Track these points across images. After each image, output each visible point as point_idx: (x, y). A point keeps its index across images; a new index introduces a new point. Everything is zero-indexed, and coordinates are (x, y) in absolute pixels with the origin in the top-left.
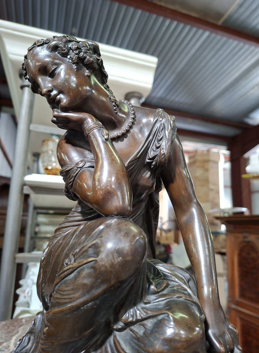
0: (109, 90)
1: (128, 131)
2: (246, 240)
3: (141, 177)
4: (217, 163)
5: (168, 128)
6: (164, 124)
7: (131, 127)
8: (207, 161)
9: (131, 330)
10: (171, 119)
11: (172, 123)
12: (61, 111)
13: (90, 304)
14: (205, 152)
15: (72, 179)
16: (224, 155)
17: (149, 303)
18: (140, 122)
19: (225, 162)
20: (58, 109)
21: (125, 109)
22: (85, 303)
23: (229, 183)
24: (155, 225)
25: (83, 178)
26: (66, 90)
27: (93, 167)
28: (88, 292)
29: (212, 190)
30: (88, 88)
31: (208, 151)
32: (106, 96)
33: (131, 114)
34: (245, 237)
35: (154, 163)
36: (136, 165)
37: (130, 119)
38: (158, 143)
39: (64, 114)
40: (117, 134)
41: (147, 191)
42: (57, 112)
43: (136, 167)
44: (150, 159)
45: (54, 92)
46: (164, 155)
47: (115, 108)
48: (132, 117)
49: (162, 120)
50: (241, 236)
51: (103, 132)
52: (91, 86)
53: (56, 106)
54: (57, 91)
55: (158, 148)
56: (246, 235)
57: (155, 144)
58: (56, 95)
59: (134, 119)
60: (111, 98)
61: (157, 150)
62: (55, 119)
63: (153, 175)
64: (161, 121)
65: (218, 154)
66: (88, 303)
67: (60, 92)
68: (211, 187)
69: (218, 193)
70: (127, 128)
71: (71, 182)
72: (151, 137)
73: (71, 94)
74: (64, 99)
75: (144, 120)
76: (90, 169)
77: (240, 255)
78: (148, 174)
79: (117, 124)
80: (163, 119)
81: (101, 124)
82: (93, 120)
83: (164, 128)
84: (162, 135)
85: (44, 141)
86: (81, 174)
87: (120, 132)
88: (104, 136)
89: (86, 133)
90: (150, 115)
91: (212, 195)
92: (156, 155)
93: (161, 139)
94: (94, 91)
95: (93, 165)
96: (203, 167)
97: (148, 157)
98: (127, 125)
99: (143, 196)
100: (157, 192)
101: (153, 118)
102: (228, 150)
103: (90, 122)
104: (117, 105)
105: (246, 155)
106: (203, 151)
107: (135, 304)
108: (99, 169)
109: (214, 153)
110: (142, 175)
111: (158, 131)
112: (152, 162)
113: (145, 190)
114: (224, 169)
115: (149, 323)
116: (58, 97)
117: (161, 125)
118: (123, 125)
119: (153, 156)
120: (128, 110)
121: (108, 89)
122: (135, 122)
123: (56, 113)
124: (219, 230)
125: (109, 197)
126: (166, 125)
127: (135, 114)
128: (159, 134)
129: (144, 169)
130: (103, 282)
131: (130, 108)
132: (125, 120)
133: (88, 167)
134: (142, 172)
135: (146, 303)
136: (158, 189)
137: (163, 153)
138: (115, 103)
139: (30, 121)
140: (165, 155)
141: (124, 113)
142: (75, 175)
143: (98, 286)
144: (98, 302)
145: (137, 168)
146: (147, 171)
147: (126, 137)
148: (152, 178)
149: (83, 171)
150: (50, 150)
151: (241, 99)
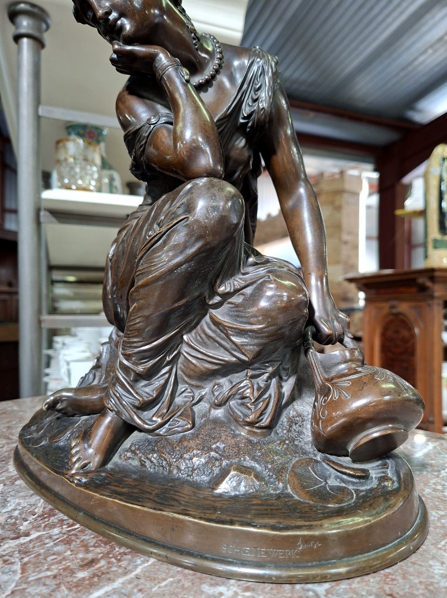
0: (185, 16)
1: (213, 77)
2: (394, 311)
3: (233, 146)
4: (356, 194)
5: (268, 72)
6: (263, 66)
7: (217, 71)
8: (340, 192)
9: (229, 303)
10: (272, 59)
11: (273, 66)
12: (123, 44)
13: (184, 266)
14: (337, 177)
15: (144, 141)
16: (369, 179)
17: (247, 273)
18: (230, 66)
19: (370, 194)
20: (120, 42)
21: (208, 45)
22: (179, 265)
23: (375, 232)
24: (252, 226)
25: (159, 137)
26: (129, 11)
27: (171, 123)
28: (181, 252)
29: (346, 243)
30: (157, 12)
31: (342, 173)
32: (183, 24)
33: (217, 53)
34: (393, 307)
35: (250, 125)
36: (226, 126)
37: (216, 59)
38: (256, 94)
39: (129, 48)
40: (199, 81)
41: (241, 167)
42: (118, 45)
43: (226, 131)
44: (244, 118)
45: (114, 15)
46: (263, 111)
47: (194, 42)
48: (218, 56)
49: (260, 61)
50: (386, 307)
51: (182, 71)
52: (161, 8)
53: (115, 36)
54: (117, 13)
55: (255, 101)
56: (395, 303)
57: (252, 97)
58: (116, 20)
59: (220, 59)
60: (188, 27)
61: (254, 104)
62: (115, 56)
63: (249, 145)
64: (258, 62)
65: (359, 178)
66: (182, 265)
67: (122, 15)
68: (345, 237)
69: (356, 247)
70: (211, 73)
71: (142, 146)
72: (245, 86)
73: (137, 17)
74: (128, 25)
75: (236, 63)
76: (166, 125)
77: (383, 335)
78: (241, 143)
79: (198, 66)
80: (261, 59)
81: (179, 60)
82: (167, 56)
83: (263, 72)
84: (261, 82)
85: (58, 142)
86: (155, 133)
87: (203, 78)
88: (183, 77)
89: (160, 74)
90: (244, 54)
91: (345, 251)
92: (254, 111)
93: (259, 88)
94: (165, 17)
95: (170, 120)
96: (332, 203)
97: (241, 116)
98: (212, 68)
99: (237, 174)
100: (255, 176)
101: (248, 59)
102: (375, 170)
103: (163, 58)
104: (197, 38)
105: (406, 180)
106: (333, 175)
107: (232, 275)
108: (181, 119)
109: (352, 176)
110: (234, 142)
111: (255, 77)
112: (247, 123)
113: (239, 165)
114: (368, 207)
115: (248, 291)
116: (119, 22)
117: (259, 68)
118: (206, 68)
119: (248, 113)
120: (212, 47)
121: (183, 14)
122: (223, 65)
123: (116, 47)
124: (355, 306)
125: (197, 153)
126: (266, 68)
127: (223, 54)
128: (256, 81)
129: (237, 135)
130: (197, 240)
131: (214, 44)
132: (209, 61)
133: (164, 123)
134: (234, 138)
135: (244, 274)
136: (256, 172)
137: (261, 107)
138: (195, 35)
139: (37, 101)
140: (265, 110)
141: (207, 52)
142: (147, 134)
143: (193, 245)
144: (192, 263)
145: (227, 133)
146: (241, 138)
147: (211, 86)
148: (248, 149)
149: (158, 129)
150: (71, 156)
151: (402, 74)
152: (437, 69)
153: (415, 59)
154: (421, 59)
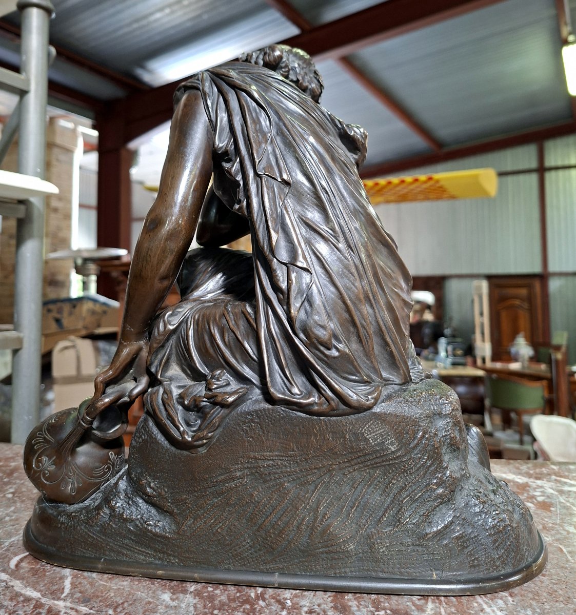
4: (69, 151)
8: (51, 146)
16: (86, 136)
19: (87, 152)
23: (93, 200)
31: (52, 122)
65: (74, 133)
68: (54, 203)
91: (55, 220)
102: (94, 127)
105: (132, 145)
109: (65, 128)
114: (83, 169)
151: (135, 26)
152: (172, 32)
153: (151, 14)
154: (158, 15)
